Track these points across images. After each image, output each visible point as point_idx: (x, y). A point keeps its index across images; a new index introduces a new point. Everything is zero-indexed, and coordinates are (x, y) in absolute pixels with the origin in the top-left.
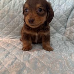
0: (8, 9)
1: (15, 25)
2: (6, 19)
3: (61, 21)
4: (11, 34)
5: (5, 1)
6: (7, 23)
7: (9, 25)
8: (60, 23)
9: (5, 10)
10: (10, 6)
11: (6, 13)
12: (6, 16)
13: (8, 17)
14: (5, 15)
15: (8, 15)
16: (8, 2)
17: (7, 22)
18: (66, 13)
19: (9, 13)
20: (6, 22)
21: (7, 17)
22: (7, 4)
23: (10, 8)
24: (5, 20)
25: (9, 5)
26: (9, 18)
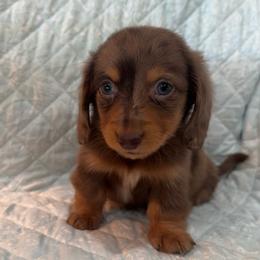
0: (21, 67)
1: (50, 131)
2: (14, 109)
3: (229, 117)
4: (31, 171)
5: (7, 30)
6: (20, 124)
7: (24, 134)
8: (224, 123)
9: (9, 70)
10: (30, 52)
11: (11, 83)
12: (14, 97)
13: (22, 100)
14: (10, 92)
15: (22, 92)
16: (20, 33)
17: (17, 122)
18: (245, 86)
19: (27, 83)
20: (14, 118)
21: (16, 101)
22: (15, 44)
23: (30, 62)
24: (9, 114)
25: (25, 48)
26: (26, 103)
